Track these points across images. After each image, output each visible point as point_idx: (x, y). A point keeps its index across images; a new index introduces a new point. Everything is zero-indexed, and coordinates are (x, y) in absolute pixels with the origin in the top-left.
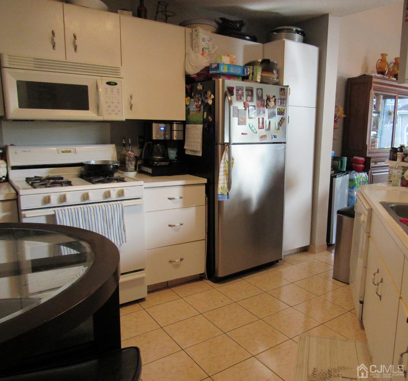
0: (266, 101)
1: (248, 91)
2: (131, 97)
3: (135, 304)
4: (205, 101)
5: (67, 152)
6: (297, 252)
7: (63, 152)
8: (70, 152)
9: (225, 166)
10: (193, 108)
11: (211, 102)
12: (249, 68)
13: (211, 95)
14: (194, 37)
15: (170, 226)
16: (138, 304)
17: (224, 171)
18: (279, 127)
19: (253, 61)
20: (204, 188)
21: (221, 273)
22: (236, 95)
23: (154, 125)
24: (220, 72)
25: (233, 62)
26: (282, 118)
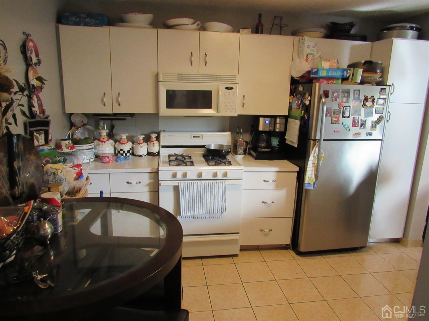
0: (363, 101)
1: (344, 92)
2: (244, 98)
3: (229, 257)
4: (304, 101)
5: (197, 137)
6: (388, 242)
7: (194, 137)
8: (199, 137)
9: (314, 159)
10: (294, 106)
11: (307, 103)
12: (350, 70)
13: (308, 97)
14: (301, 45)
15: (263, 202)
16: (231, 258)
17: (312, 164)
18: (376, 125)
19: (356, 62)
20: (296, 174)
21: (302, 249)
22: (332, 97)
23: (261, 120)
24: (319, 76)
25: (333, 66)
26: (380, 117)
